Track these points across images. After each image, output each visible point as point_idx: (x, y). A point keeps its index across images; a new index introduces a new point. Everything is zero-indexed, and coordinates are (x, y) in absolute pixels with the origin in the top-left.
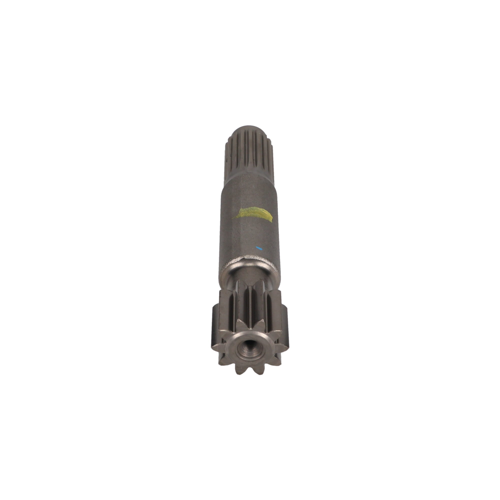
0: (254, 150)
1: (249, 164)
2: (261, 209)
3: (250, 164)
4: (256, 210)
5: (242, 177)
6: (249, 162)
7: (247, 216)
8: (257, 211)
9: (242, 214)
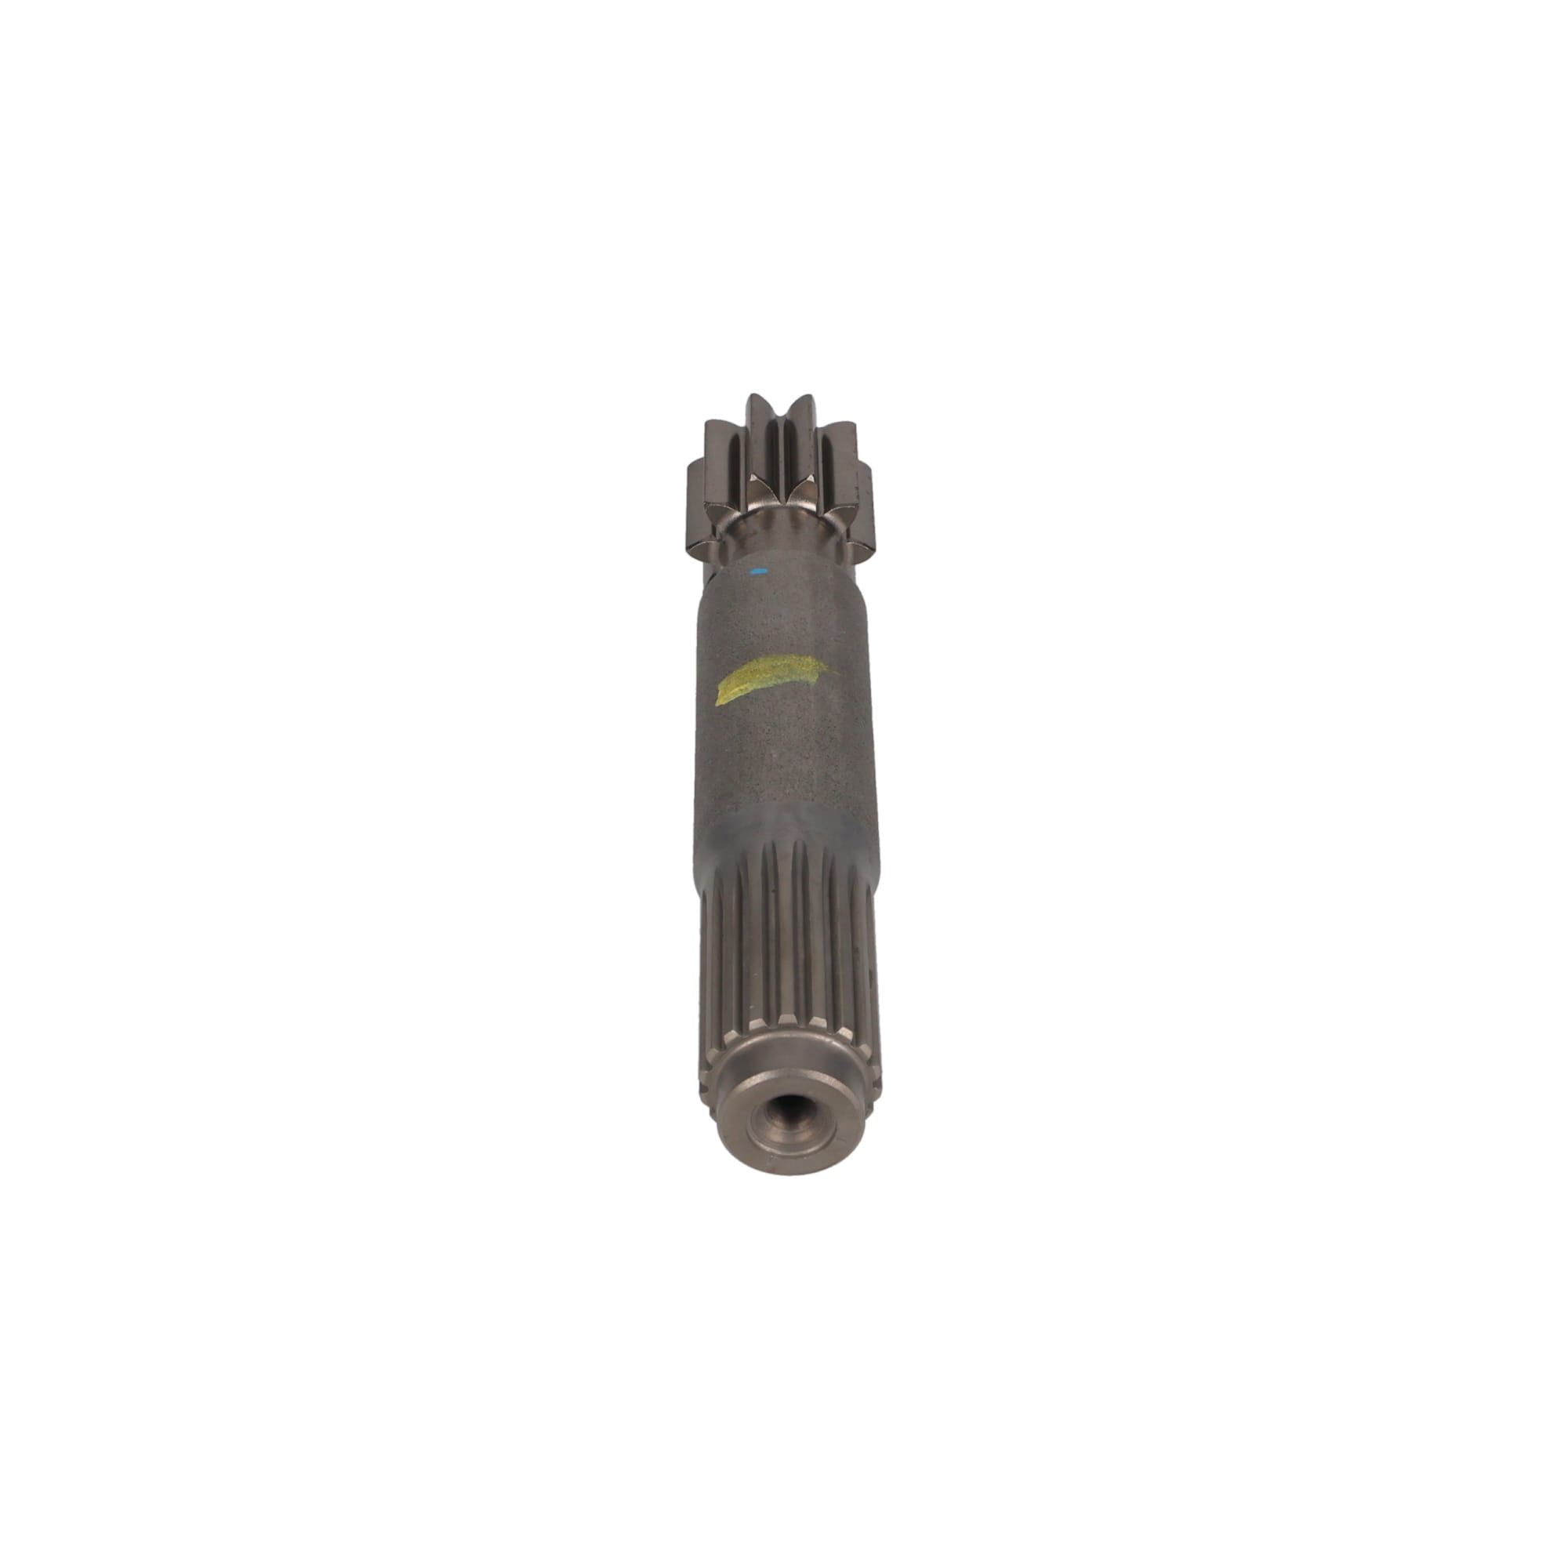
0: (772, 936)
1: (791, 851)
2: (751, 689)
3: (786, 850)
4: (769, 675)
5: (813, 792)
6: (791, 858)
7: (794, 657)
8: (764, 675)
9: (808, 665)
